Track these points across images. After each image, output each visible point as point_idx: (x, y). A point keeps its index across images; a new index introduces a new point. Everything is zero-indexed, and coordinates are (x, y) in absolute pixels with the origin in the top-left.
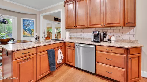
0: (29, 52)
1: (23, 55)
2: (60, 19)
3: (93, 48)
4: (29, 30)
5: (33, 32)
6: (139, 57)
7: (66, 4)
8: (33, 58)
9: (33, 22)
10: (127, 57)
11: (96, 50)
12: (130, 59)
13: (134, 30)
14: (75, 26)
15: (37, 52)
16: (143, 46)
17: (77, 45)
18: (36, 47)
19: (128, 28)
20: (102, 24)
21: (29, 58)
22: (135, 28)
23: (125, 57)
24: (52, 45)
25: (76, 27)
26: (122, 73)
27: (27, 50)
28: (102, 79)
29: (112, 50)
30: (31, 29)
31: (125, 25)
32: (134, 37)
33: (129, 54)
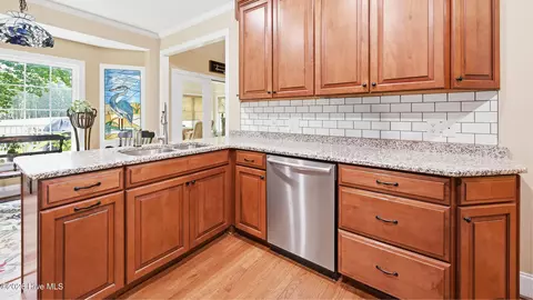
0: (99, 184)
1: (77, 194)
2: (224, 65)
3: (330, 173)
4: (125, 105)
5: (137, 112)
6: (507, 215)
7: (242, 9)
8: (114, 203)
9: (138, 77)
10: (456, 213)
11: (340, 183)
12: (468, 221)
13: (494, 104)
14: (270, 89)
15: (128, 185)
16: (526, 172)
17: (271, 163)
18: (125, 167)
19: (469, 95)
20: (366, 82)
21: (99, 203)
22: (496, 98)
23: (448, 214)
24: (183, 159)
25: (274, 96)
26: (437, 279)
27: (89, 175)
28: (363, 297)
29: (397, 185)
30: (133, 101)
31: (451, 84)
32: (494, 130)
33: (463, 203)
